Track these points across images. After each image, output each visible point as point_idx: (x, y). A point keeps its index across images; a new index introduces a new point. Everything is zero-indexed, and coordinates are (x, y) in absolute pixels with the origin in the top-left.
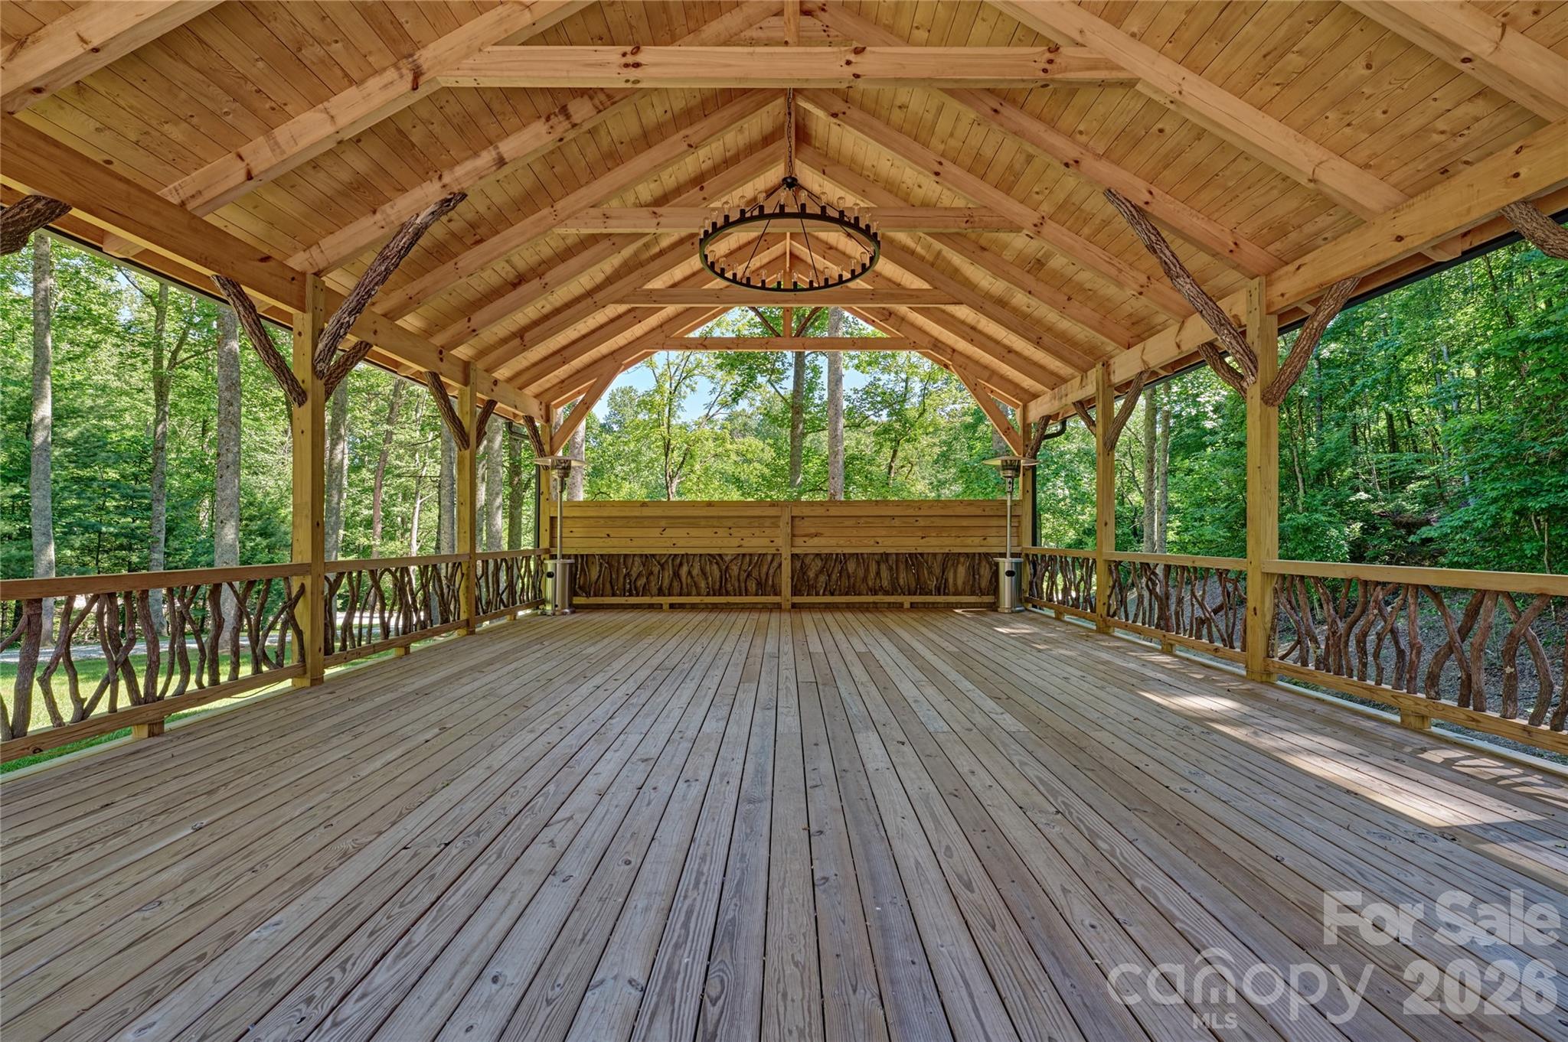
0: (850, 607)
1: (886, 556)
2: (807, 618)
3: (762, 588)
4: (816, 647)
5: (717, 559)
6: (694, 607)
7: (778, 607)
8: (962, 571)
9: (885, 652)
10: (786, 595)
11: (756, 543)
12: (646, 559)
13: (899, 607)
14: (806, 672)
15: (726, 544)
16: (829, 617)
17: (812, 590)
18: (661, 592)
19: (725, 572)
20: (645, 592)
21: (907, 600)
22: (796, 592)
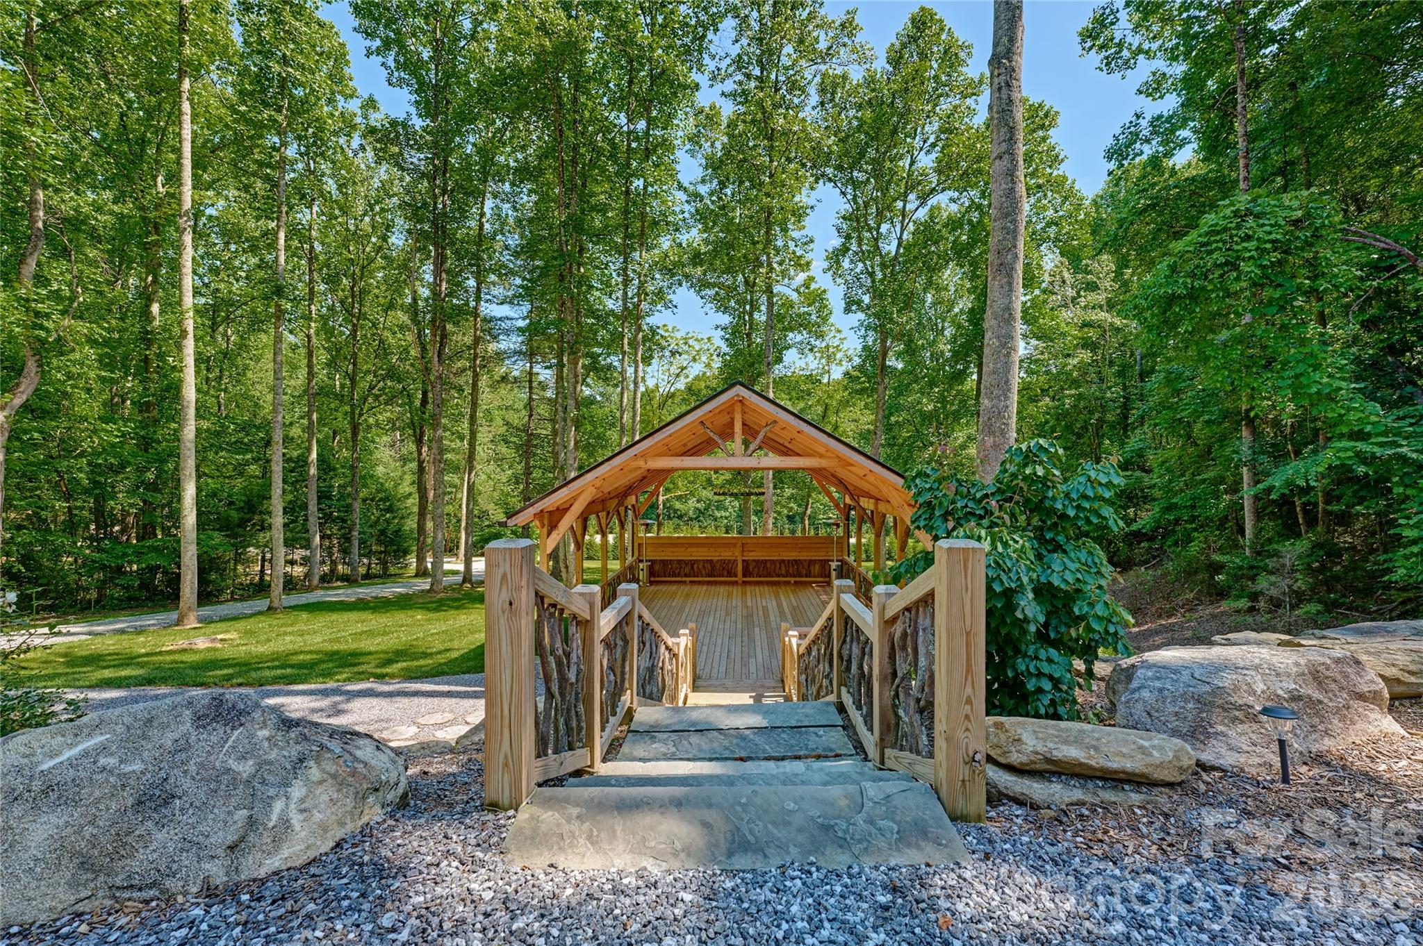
0: (768, 583)
1: (783, 561)
2: (749, 589)
3: (730, 574)
4: (749, 604)
5: (711, 562)
6: (699, 583)
7: (736, 583)
8: (817, 567)
9: (772, 605)
10: (740, 578)
11: (727, 555)
12: (679, 562)
13: (789, 583)
14: (745, 613)
15: (714, 555)
16: (757, 589)
17: (751, 575)
18: (686, 576)
19: (713, 567)
20: (679, 575)
21: (792, 580)
22: (744, 576)
